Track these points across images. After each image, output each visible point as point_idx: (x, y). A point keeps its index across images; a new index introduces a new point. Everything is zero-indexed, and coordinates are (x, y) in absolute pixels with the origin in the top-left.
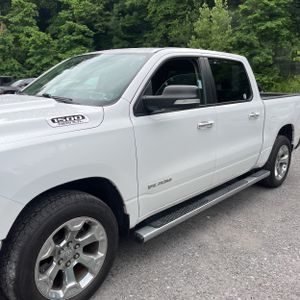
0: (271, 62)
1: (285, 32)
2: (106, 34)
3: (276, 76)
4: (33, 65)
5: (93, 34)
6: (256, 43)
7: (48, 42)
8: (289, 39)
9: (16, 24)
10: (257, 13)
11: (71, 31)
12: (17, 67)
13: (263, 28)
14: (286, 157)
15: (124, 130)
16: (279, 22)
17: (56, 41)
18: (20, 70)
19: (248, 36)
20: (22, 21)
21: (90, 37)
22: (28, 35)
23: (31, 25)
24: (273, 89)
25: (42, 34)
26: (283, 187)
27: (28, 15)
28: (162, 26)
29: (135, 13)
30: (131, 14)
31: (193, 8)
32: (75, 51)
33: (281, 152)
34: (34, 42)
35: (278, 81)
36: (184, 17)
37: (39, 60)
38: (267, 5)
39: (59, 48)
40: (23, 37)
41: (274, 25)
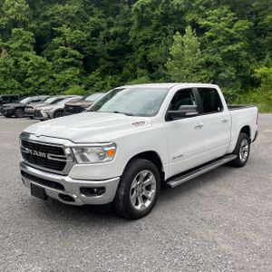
0: (234, 77)
1: (244, 54)
2: (93, 56)
3: (239, 89)
4: (30, 84)
5: (83, 56)
6: (221, 63)
7: (45, 64)
8: (248, 58)
9: (16, 49)
10: (221, 39)
11: (64, 55)
12: (17, 86)
13: (226, 50)
14: (247, 147)
15: (162, 128)
16: (238, 45)
17: (51, 63)
18: (19, 88)
19: (214, 57)
20: (20, 47)
21: (80, 59)
22: (27, 59)
23: (29, 50)
24: (237, 100)
25: (39, 58)
26: (246, 167)
27: (27, 42)
28: (141, 49)
29: (118, 39)
30: (115, 39)
31: (167, 34)
32: (67, 71)
33: (243, 144)
34: (32, 64)
35: (241, 93)
36: (160, 42)
37: (37, 80)
38: (228, 32)
39: (53, 69)
40: (22, 61)
41: (234, 48)
